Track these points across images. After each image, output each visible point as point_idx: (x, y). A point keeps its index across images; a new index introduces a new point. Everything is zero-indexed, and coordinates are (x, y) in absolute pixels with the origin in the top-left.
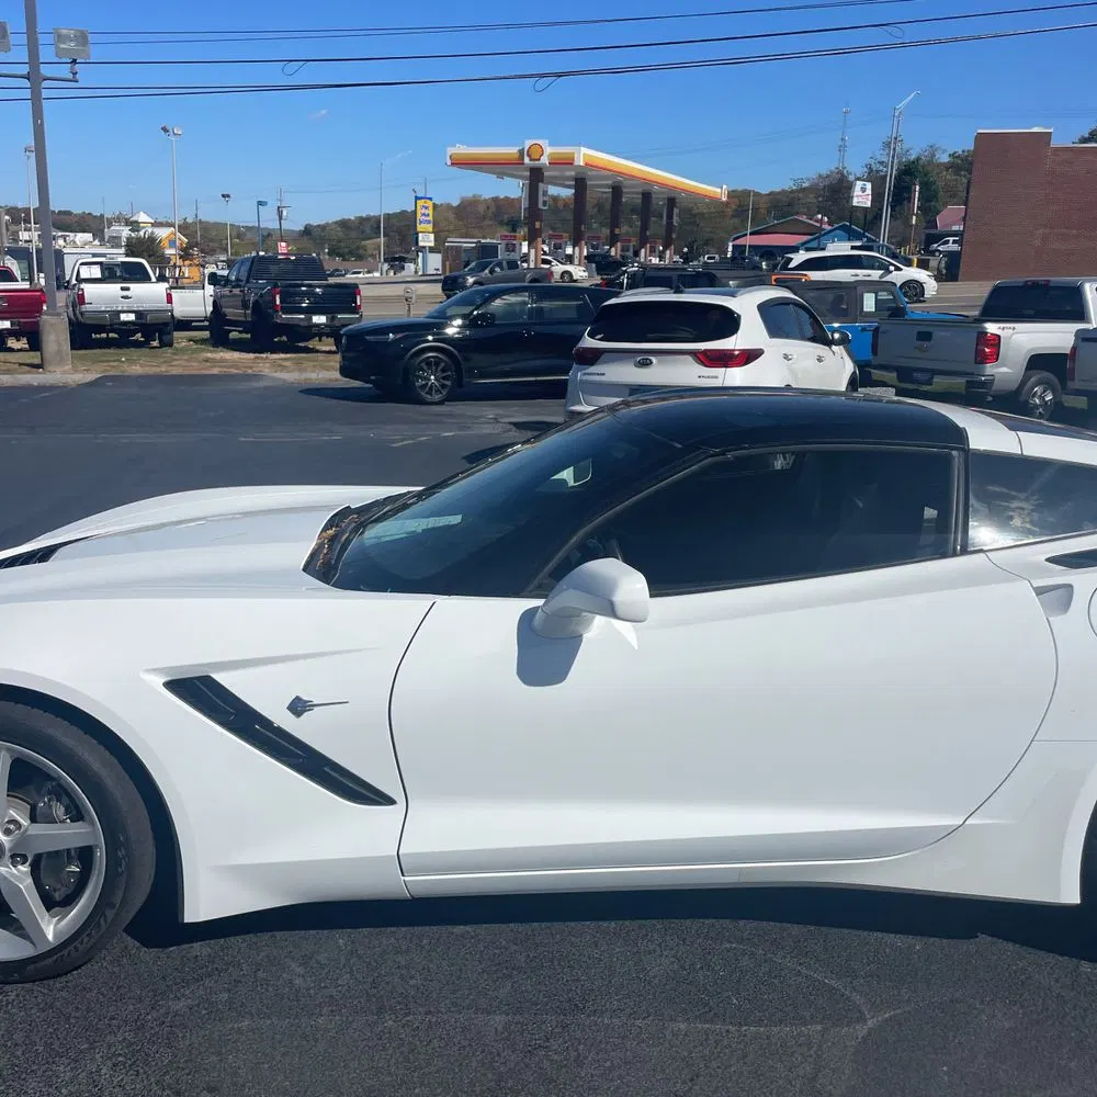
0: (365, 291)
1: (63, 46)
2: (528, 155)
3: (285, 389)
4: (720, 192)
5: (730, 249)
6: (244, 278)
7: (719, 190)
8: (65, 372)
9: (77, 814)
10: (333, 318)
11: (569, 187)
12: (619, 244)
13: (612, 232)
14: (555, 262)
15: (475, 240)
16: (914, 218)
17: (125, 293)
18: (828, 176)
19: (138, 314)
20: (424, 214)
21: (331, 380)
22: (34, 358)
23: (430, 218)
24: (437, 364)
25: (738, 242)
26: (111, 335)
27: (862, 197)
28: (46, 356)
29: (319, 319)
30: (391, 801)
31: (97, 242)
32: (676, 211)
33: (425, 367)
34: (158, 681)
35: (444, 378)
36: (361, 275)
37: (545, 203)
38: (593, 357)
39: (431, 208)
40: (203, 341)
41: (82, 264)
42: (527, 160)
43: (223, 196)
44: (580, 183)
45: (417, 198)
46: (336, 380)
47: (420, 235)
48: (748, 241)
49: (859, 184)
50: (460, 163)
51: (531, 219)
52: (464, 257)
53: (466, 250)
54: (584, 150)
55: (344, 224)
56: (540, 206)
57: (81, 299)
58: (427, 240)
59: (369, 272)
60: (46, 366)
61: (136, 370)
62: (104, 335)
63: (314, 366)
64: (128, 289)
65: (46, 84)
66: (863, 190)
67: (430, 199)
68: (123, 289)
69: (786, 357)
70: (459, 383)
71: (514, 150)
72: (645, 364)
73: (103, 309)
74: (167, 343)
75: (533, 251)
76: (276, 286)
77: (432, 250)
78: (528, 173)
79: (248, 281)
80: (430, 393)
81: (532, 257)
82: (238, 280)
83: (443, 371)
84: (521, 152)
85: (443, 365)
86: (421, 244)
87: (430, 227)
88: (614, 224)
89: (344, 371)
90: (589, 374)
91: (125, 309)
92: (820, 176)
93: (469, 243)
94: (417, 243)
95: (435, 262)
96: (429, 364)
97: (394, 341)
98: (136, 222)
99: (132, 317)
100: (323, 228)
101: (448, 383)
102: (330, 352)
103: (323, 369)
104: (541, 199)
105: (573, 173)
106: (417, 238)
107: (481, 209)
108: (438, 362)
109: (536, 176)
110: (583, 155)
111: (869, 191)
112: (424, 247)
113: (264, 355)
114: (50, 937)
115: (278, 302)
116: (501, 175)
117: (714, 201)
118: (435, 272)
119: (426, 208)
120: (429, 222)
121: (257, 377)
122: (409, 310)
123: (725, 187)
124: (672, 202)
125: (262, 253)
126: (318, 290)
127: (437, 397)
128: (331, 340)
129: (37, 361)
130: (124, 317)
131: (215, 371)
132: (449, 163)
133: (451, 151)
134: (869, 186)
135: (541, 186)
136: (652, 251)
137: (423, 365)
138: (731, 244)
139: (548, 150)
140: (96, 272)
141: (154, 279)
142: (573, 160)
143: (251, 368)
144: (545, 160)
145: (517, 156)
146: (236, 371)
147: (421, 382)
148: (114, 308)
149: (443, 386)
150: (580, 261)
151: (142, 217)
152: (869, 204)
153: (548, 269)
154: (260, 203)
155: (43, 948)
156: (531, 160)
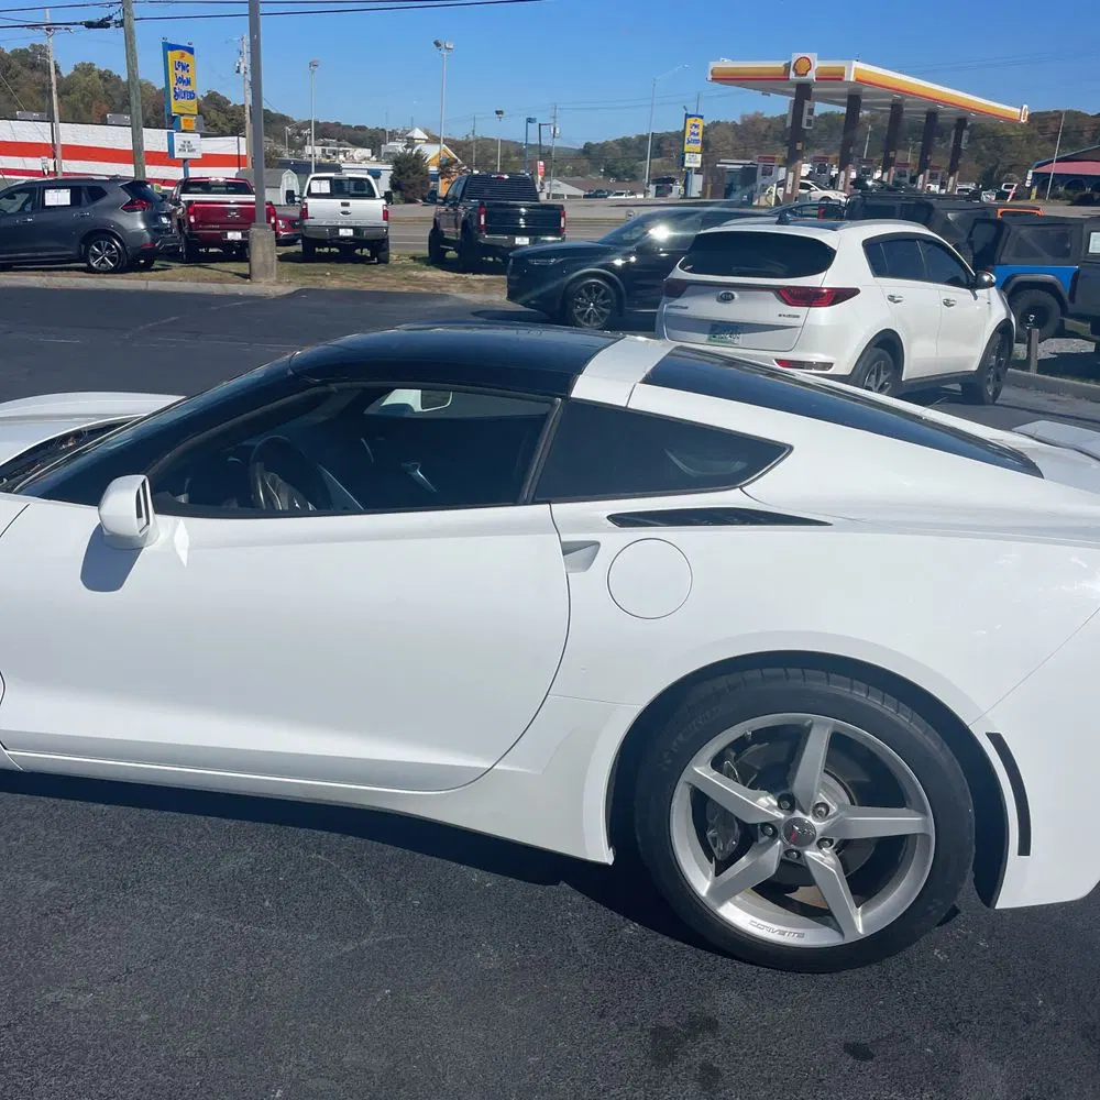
2: (795, 69)
4: (1019, 112)
5: (1030, 177)
7: (1019, 111)
8: (268, 284)
10: (536, 241)
11: (841, 104)
12: (893, 169)
13: (886, 157)
14: (814, 187)
17: (345, 209)
19: (355, 229)
20: (693, 134)
22: (243, 267)
23: (700, 137)
24: (597, 291)
25: (1040, 170)
26: (332, 250)
28: (255, 267)
29: (522, 241)
31: (374, 158)
32: (966, 133)
33: (586, 295)
35: (603, 306)
36: (623, 197)
37: (809, 122)
38: (679, 289)
39: (701, 127)
40: (421, 259)
41: (314, 179)
42: (792, 75)
43: (497, 112)
44: (854, 101)
45: (687, 116)
46: (504, 303)
47: (687, 155)
48: (1054, 168)
50: (722, 78)
51: (793, 138)
52: (727, 180)
53: (730, 172)
54: (857, 65)
55: (624, 143)
56: (804, 126)
57: (304, 213)
58: (694, 161)
59: (632, 194)
60: (254, 278)
61: (335, 284)
62: (326, 250)
64: (347, 205)
67: (702, 117)
68: (344, 204)
69: (891, 298)
71: (780, 64)
72: (727, 299)
73: (324, 224)
74: (382, 260)
75: (791, 175)
76: (482, 205)
77: (698, 171)
78: (794, 90)
79: (461, 200)
80: (588, 321)
81: (790, 181)
82: (454, 198)
83: (604, 298)
84: (787, 67)
86: (687, 165)
87: (698, 147)
88: (890, 147)
89: (512, 296)
90: (676, 307)
91: (344, 224)
93: (736, 165)
94: (683, 164)
96: (588, 288)
97: (555, 265)
98: (413, 139)
99: (350, 233)
100: (603, 147)
101: (607, 311)
104: (806, 116)
105: (845, 90)
106: (683, 159)
107: (763, 129)
108: (598, 288)
109: (803, 92)
110: (855, 69)
112: (690, 168)
115: (483, 222)
116: (766, 92)
117: (1012, 122)
118: (698, 195)
119: (696, 126)
120: (696, 141)
121: (443, 296)
123: (1025, 106)
124: (961, 123)
125: (476, 172)
127: (596, 326)
129: (247, 272)
130: (342, 232)
132: (710, 77)
133: (713, 65)
135: (807, 104)
136: (933, 178)
137: (583, 291)
138: (1031, 171)
139: (817, 64)
140: (325, 187)
141: (377, 196)
142: (843, 75)
144: (812, 75)
145: (783, 70)
146: (424, 290)
147: (579, 309)
148: (334, 224)
149: (602, 314)
150: (845, 186)
151: (418, 134)
153: (805, 194)
154: (530, 120)
156: (797, 74)
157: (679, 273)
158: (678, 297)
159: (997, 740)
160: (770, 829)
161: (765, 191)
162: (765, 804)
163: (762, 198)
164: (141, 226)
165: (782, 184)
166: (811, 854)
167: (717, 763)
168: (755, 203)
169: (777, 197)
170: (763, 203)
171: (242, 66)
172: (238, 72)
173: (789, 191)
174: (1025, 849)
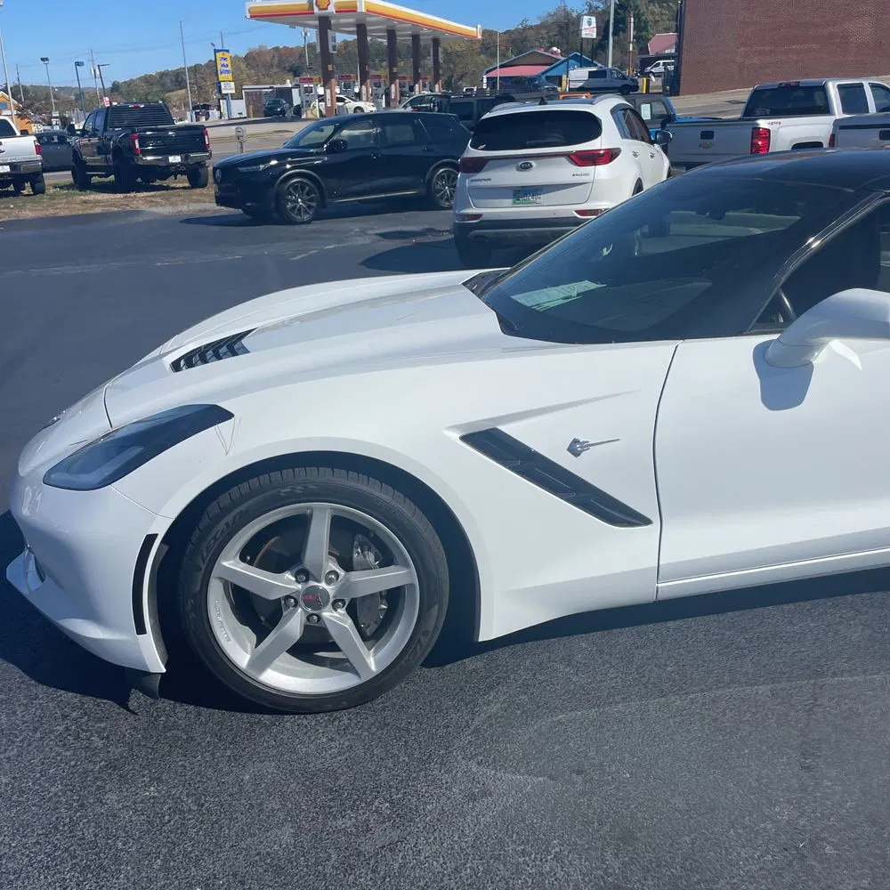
2: (318, 6)
3: (166, 221)
4: (475, 31)
5: (485, 81)
6: (101, 128)
7: (475, 29)
10: (187, 158)
11: (353, 33)
12: (397, 81)
13: (391, 72)
14: (348, 100)
15: (268, 86)
16: (631, 45)
18: (555, 14)
19: (12, 165)
20: (223, 65)
21: (200, 211)
23: (229, 68)
24: (303, 189)
25: (491, 75)
27: (589, 29)
29: (175, 159)
30: (647, 522)
32: (440, 50)
33: (293, 192)
34: (456, 436)
35: (309, 200)
37: (334, 48)
38: (477, 165)
39: (228, 59)
40: (69, 187)
42: (316, 10)
43: (43, 59)
44: (361, 29)
45: (216, 51)
47: (222, 84)
48: (498, 73)
49: (586, 18)
50: (256, 16)
51: (324, 63)
52: (265, 101)
53: (266, 95)
55: (147, 79)
56: (331, 51)
58: (229, 88)
63: (183, 201)
66: (590, 23)
67: (228, 51)
69: (635, 154)
70: (322, 204)
72: (526, 167)
74: (39, 190)
75: (328, 91)
76: (132, 132)
77: (234, 97)
78: (317, 22)
79: (105, 130)
80: (299, 214)
81: (328, 97)
82: (95, 130)
83: (308, 193)
84: (311, 3)
85: (307, 188)
86: (224, 92)
87: (230, 77)
88: (392, 64)
89: (220, 201)
90: (476, 180)
92: (550, 15)
93: (265, 88)
94: (220, 91)
95: (239, 107)
96: (295, 187)
97: (264, 170)
99: (7, 169)
101: (314, 204)
102: (184, 188)
104: (331, 44)
105: (356, 20)
106: (220, 87)
108: (303, 186)
109: (325, 24)
110: (364, 4)
111: (594, 25)
112: (227, 94)
113: (132, 194)
114: (373, 668)
115: (137, 147)
116: (293, 25)
117: (471, 40)
118: (238, 116)
119: (225, 59)
120: (228, 72)
122: (242, 148)
123: (479, 26)
124: (436, 42)
125: (115, 104)
126: (170, 133)
127: (306, 217)
128: (185, 177)
131: (98, 210)
132: (248, 15)
133: (249, 5)
134: (594, 19)
135: (330, 33)
136: (425, 84)
137: (291, 189)
138: (485, 77)
141: (18, 134)
142: (356, 7)
143: (127, 205)
144: (332, 9)
145: (307, 6)
146: (116, 209)
147: (289, 205)
149: (309, 207)
150: (367, 98)
152: (594, 36)
153: (342, 106)
154: (78, 64)
155: (365, 678)
156: (320, 9)
157: (472, 153)
158: (479, 171)
161: (309, 106)
163: (309, 112)
165: (322, 98)
168: (304, 116)
169: (320, 111)
170: (310, 116)
173: (329, 105)
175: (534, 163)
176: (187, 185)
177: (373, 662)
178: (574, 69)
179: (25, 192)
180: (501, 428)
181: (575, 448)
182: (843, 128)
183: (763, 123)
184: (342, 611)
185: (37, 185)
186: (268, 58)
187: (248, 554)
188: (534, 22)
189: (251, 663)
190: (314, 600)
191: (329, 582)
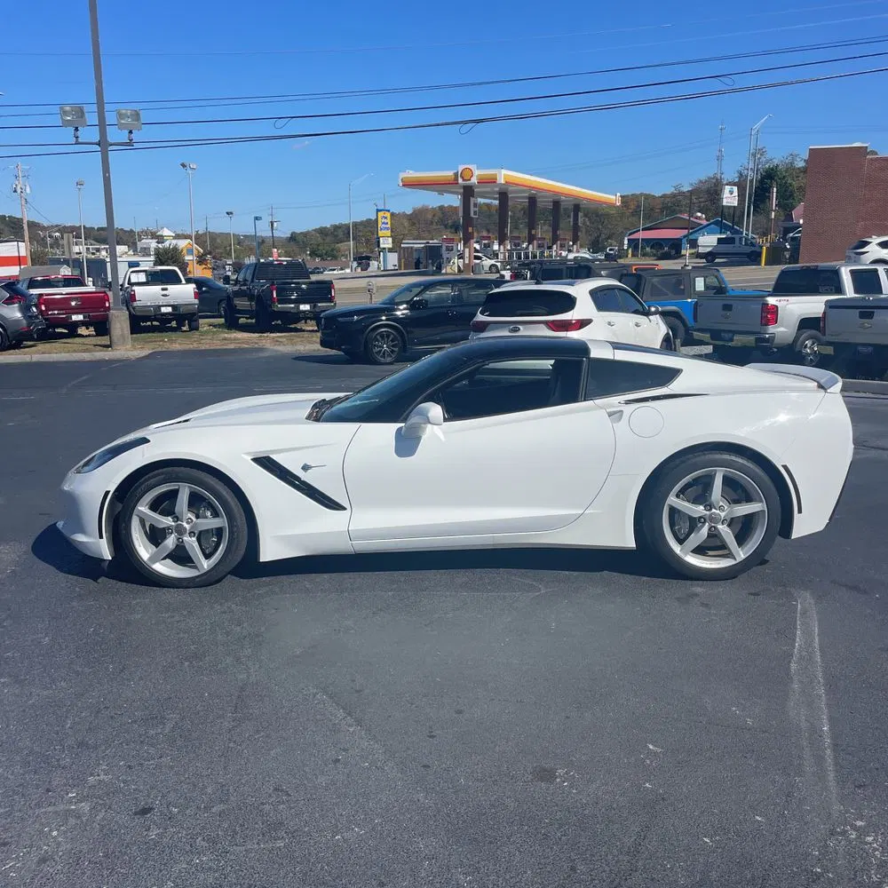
0: (337, 285)
1: (123, 122)
2: (463, 178)
3: (282, 358)
4: (614, 198)
5: (626, 242)
6: (250, 279)
8: (126, 350)
9: (216, 514)
10: (315, 306)
11: (495, 199)
12: (535, 242)
13: (530, 233)
14: (484, 258)
15: (425, 241)
16: (773, 213)
17: (165, 292)
18: (706, 181)
19: (174, 307)
20: (383, 223)
21: (314, 350)
22: (104, 340)
23: (389, 226)
24: (388, 336)
25: (631, 237)
26: (154, 323)
27: (730, 198)
28: (115, 338)
29: (305, 307)
30: (345, 509)
31: (131, 252)
32: (580, 214)
33: (380, 339)
34: (249, 458)
35: (393, 346)
36: (335, 272)
37: (475, 213)
38: (483, 327)
39: (389, 218)
40: (220, 326)
41: (132, 272)
42: (460, 181)
43: (228, 213)
44: (503, 196)
45: (378, 211)
46: (319, 350)
47: (381, 239)
48: (641, 235)
49: (727, 188)
50: (408, 184)
51: (463, 224)
52: (415, 256)
53: (417, 250)
54: (504, 172)
55: (322, 231)
56: (472, 215)
57: (133, 298)
58: (387, 243)
59: (342, 269)
60: (114, 346)
61: (176, 347)
62: (149, 323)
63: (301, 341)
64: (166, 289)
65: (110, 148)
66: (731, 193)
67: (389, 211)
68: (163, 289)
69: (609, 324)
70: (404, 348)
71: (450, 173)
72: (516, 330)
73: (149, 304)
74: (193, 328)
75: (467, 250)
76: (273, 284)
77: (390, 250)
78: (462, 191)
79: (252, 281)
80: (384, 356)
81: (467, 255)
82: (245, 280)
83: (392, 341)
84: (456, 174)
85: (392, 336)
86: (382, 246)
87: (388, 233)
88: (531, 225)
89: (323, 343)
91: (165, 304)
92: (701, 182)
93: (419, 244)
94: (379, 246)
95: (393, 259)
96: (381, 335)
97: (357, 321)
98: (162, 236)
99: (169, 310)
100: (305, 234)
101: (396, 349)
102: (313, 331)
103: (308, 343)
104: (472, 209)
105: (497, 189)
106: (379, 242)
107: (429, 216)
109: (468, 192)
110: (504, 175)
111: (736, 193)
112: (384, 248)
113: (265, 335)
114: (206, 567)
115: (275, 296)
116: (441, 192)
117: (612, 206)
118: (393, 268)
119: (386, 218)
120: (387, 229)
121: (262, 349)
122: (371, 299)
123: (618, 194)
124: (577, 208)
125: (262, 261)
126: (303, 286)
127: (389, 360)
128: (314, 322)
129: (109, 343)
130: (164, 310)
131: (232, 346)
132: (401, 184)
133: (402, 175)
134: (735, 189)
135: (472, 200)
136: (562, 247)
137: (378, 337)
138: (626, 238)
139: (477, 172)
140: (142, 278)
141: (184, 282)
142: (496, 179)
143: (256, 343)
144: (474, 180)
145: (453, 177)
146: (246, 346)
147: (377, 349)
148: (157, 304)
149: (393, 352)
150: (504, 256)
151: (166, 232)
152: (736, 205)
153: (478, 264)
154: (256, 218)
155: (202, 572)
156: (464, 180)
157: (480, 318)
158: (483, 332)
159: (785, 467)
160: (702, 520)
161: (449, 262)
162: (699, 510)
163: (448, 268)
164: (19, 315)
165: (461, 257)
166: (720, 527)
167: (678, 496)
168: (443, 271)
169: (459, 266)
170: (449, 271)
171: (19, 188)
172: (15, 191)
173: (467, 262)
174: (800, 511)
175: (521, 327)
176: (316, 328)
177: (206, 565)
178: (704, 235)
179: (184, 329)
180: (271, 456)
181: (306, 468)
182: (830, 307)
183: (772, 301)
184: (194, 539)
185: (194, 323)
186: (430, 217)
187: (154, 506)
188: (686, 188)
189: (150, 559)
190: (180, 531)
191: (188, 523)
